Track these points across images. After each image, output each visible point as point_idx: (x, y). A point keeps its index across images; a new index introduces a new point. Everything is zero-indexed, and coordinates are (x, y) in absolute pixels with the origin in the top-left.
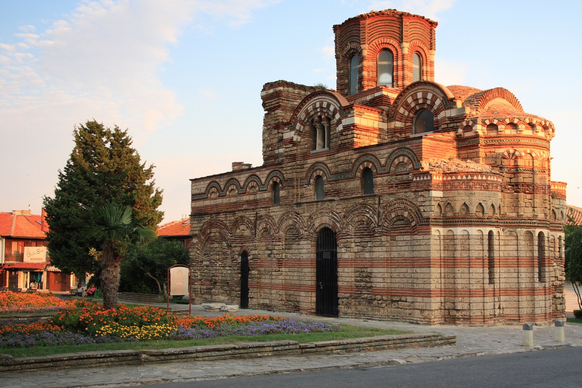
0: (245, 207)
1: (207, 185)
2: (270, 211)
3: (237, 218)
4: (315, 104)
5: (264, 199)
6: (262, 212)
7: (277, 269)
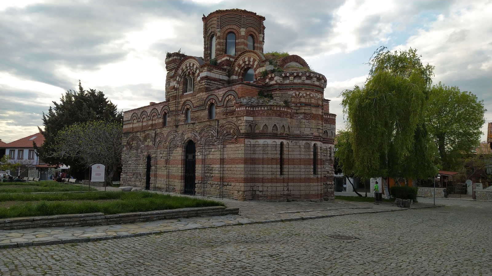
0: (150, 128)
1: (131, 115)
2: (162, 130)
3: (146, 135)
4: (187, 64)
5: (160, 123)
6: (158, 131)
7: (165, 165)
